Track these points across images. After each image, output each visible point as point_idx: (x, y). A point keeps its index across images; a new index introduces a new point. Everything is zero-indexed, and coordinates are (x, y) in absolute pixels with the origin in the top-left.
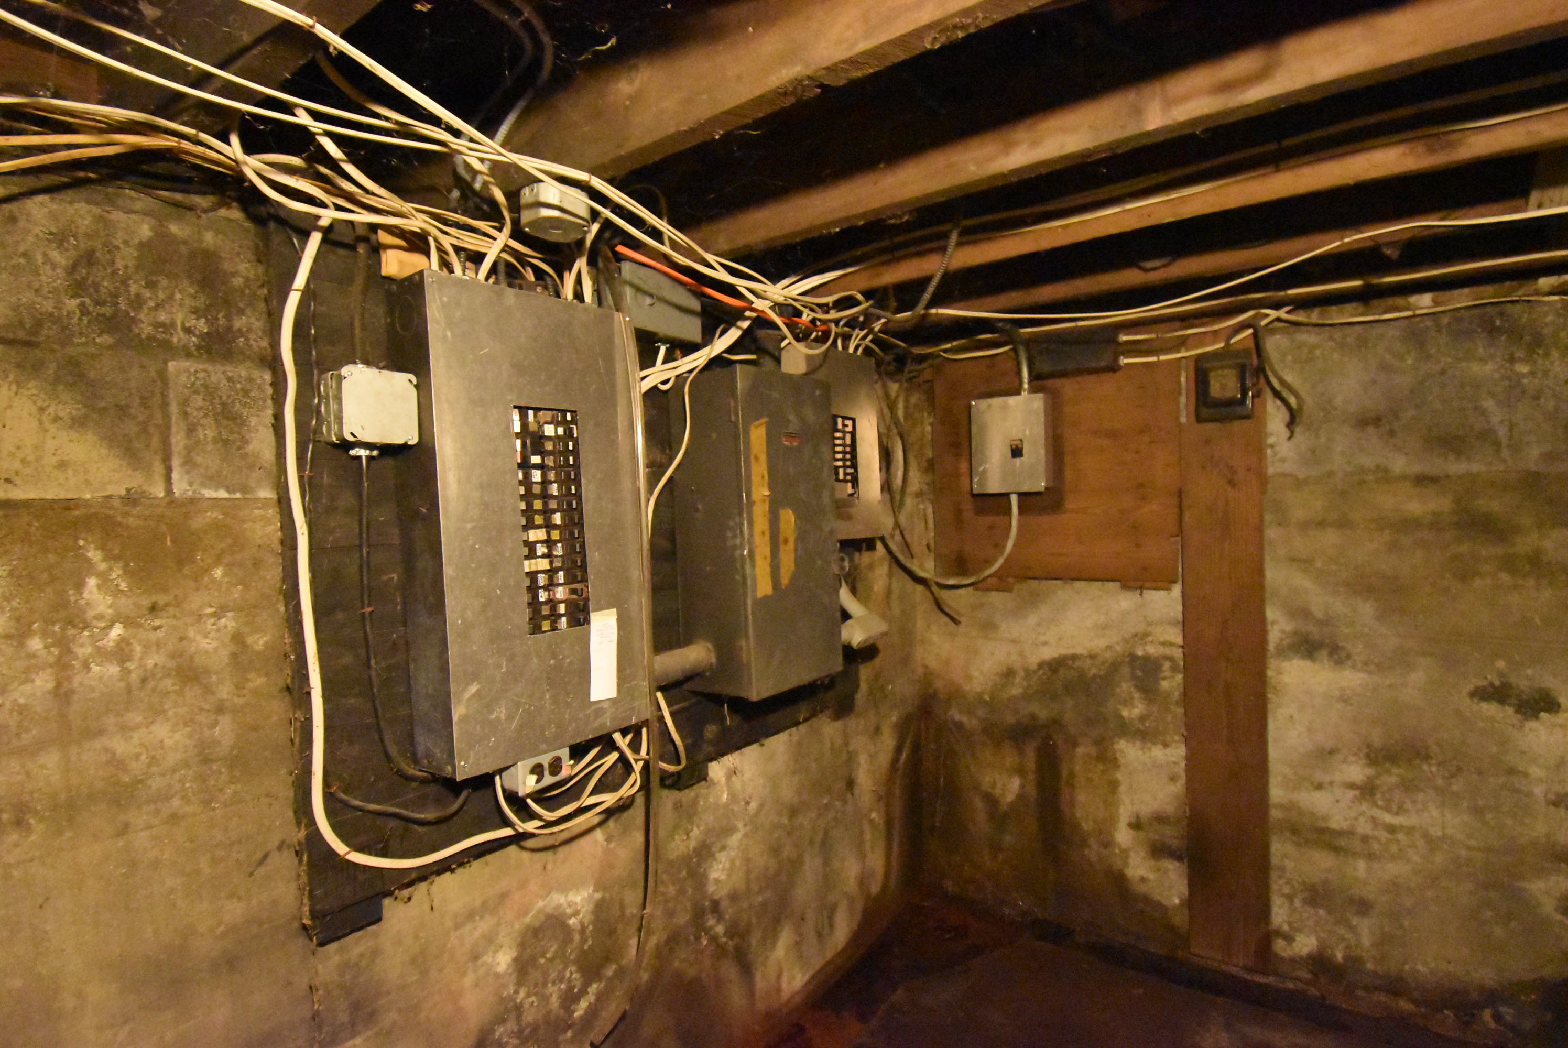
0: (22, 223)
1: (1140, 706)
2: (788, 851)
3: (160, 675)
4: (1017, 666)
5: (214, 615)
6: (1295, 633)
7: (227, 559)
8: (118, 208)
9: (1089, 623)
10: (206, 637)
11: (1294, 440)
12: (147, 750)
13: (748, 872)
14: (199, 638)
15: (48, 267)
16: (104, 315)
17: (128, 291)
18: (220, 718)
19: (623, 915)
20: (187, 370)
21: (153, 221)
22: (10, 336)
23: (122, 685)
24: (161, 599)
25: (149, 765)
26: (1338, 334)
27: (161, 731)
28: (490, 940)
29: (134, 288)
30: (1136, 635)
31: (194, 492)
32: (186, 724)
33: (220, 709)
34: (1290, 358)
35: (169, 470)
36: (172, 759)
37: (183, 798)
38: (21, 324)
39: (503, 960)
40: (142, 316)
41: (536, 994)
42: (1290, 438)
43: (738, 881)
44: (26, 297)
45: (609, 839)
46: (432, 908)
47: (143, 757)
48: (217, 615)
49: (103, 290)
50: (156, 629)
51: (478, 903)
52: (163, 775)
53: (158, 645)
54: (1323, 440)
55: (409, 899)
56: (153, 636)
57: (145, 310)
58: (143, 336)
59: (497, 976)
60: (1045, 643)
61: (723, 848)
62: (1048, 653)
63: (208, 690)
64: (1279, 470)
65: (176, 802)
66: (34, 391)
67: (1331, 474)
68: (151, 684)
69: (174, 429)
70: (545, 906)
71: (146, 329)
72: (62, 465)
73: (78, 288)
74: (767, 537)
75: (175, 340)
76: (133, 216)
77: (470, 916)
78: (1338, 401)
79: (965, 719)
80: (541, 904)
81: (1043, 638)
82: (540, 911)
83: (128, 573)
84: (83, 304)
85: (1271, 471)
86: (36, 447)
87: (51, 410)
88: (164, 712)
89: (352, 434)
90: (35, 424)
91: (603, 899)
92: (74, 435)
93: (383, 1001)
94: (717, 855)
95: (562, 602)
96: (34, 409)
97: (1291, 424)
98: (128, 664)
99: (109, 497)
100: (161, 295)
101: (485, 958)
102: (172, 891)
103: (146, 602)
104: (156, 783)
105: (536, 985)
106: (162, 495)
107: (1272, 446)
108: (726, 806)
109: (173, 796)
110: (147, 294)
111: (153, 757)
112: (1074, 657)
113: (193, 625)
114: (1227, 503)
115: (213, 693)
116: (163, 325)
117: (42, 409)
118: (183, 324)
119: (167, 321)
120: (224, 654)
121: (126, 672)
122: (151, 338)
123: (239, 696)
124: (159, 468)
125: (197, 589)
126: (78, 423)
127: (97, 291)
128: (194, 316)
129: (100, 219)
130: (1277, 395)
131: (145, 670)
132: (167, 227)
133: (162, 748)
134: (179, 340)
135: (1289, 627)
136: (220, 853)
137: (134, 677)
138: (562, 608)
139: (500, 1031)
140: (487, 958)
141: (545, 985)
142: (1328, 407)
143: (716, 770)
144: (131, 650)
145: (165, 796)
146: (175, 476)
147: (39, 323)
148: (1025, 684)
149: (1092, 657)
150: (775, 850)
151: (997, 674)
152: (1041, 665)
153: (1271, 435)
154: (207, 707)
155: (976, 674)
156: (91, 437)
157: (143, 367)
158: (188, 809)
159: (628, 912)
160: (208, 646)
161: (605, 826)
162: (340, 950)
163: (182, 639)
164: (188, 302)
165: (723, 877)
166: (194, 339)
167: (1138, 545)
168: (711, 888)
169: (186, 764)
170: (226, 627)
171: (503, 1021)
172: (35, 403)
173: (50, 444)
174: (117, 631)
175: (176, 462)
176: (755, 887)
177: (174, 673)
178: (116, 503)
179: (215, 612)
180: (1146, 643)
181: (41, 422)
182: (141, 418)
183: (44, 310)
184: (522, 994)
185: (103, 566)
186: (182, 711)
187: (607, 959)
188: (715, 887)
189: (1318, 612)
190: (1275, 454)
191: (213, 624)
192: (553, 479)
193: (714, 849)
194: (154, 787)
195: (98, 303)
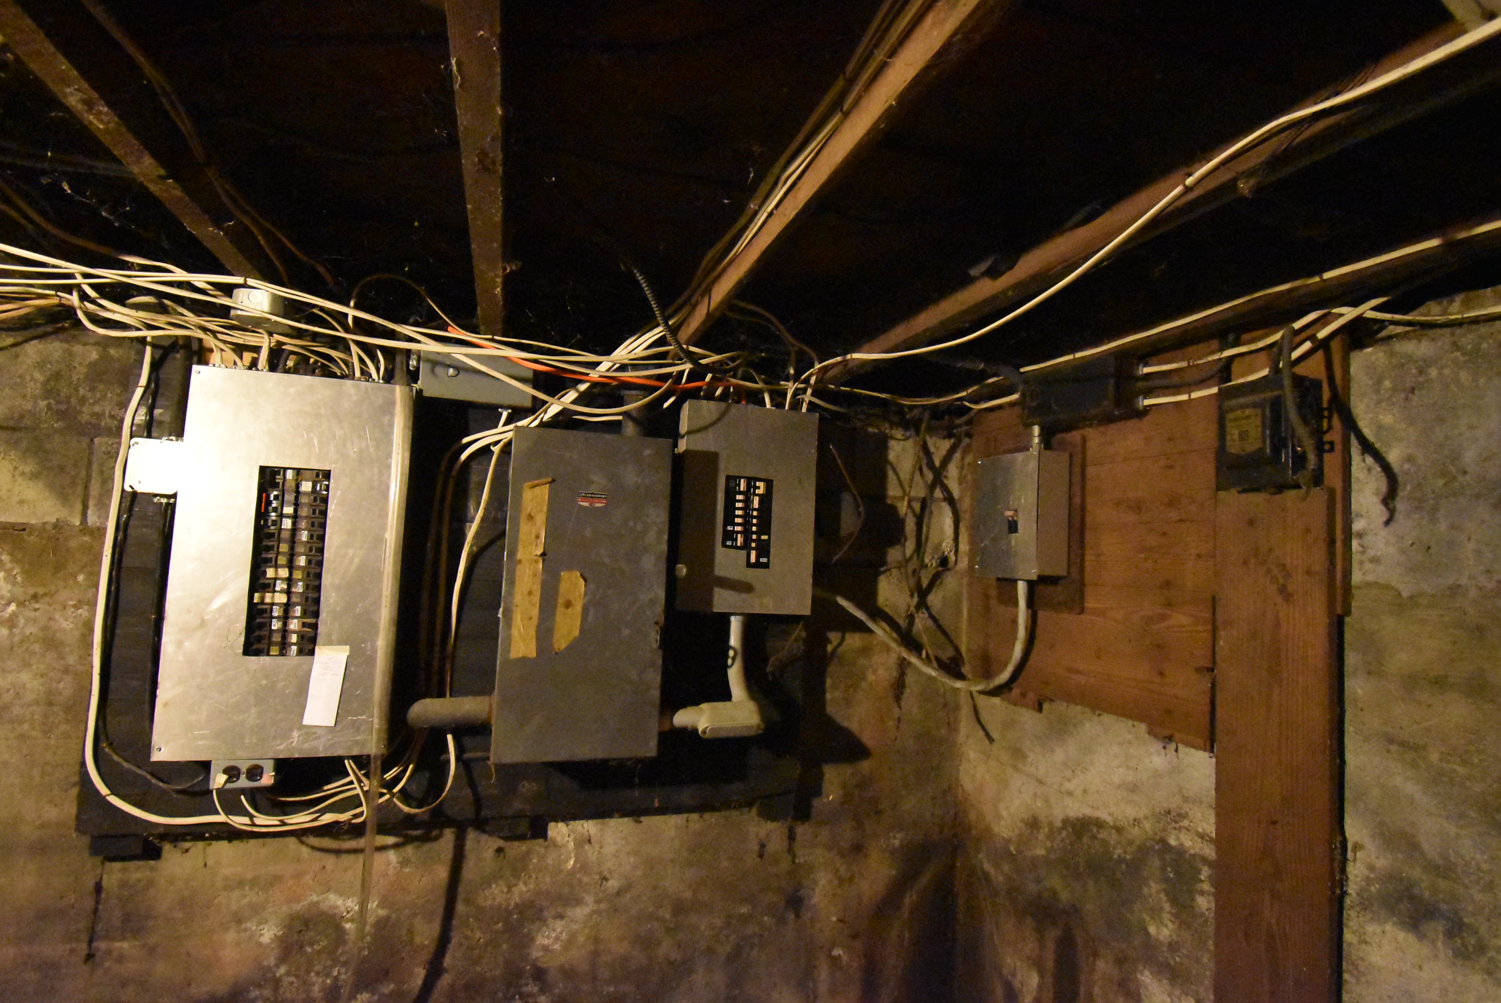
0: (20, 359)
1: (1170, 925)
2: (666, 949)
3: (32, 640)
4: (1042, 816)
5: (74, 606)
6: (1391, 877)
7: (88, 569)
8: (79, 342)
9: (1116, 780)
10: (67, 620)
11: (1393, 525)
12: (15, 688)
13: (596, 954)
14: (62, 620)
15: (32, 383)
16: (60, 410)
17: (78, 394)
18: (65, 677)
19: (411, 941)
20: (107, 443)
21: (100, 349)
22: (5, 424)
23: (8, 642)
24: (41, 591)
25: (14, 698)
26: (1467, 338)
27: (25, 677)
28: (256, 910)
29: (82, 391)
30: (1169, 812)
31: (101, 523)
32: (42, 676)
33: (66, 671)
34: (1387, 384)
35: (85, 508)
36: (29, 697)
37: (31, 724)
38: (12, 418)
39: (268, 934)
40: (84, 409)
41: (297, 976)
42: (1387, 523)
43: (578, 956)
44: (18, 401)
45: (404, 863)
46: (205, 865)
47: (11, 692)
48: (76, 607)
49: (62, 394)
50: (36, 610)
51: (249, 876)
52: (22, 706)
53: (35, 620)
54: (1443, 526)
55: (187, 851)
56: (33, 614)
57: (87, 406)
58: (83, 422)
59: (260, 944)
60: (1070, 794)
61: (561, 917)
62: (1075, 809)
63: (61, 657)
64: (1370, 578)
65: (26, 726)
66: (13, 457)
67: (1455, 590)
68: (25, 646)
69: (93, 482)
70: (318, 902)
71: (85, 418)
72: (21, 502)
73: (48, 393)
74: (536, 598)
75: (103, 423)
76: (88, 347)
77: (241, 884)
78: (1470, 456)
79: (992, 871)
80: (315, 898)
81: (1068, 786)
82: (315, 904)
83: (24, 572)
84: (49, 404)
85: (1357, 577)
86: (9, 491)
87: (21, 469)
88: (30, 665)
89: (131, 487)
90: (10, 475)
91: (388, 918)
92: (31, 484)
93: (151, 923)
94: (550, 921)
95: (294, 632)
96: (11, 468)
97: (1389, 498)
98: (15, 630)
99: (46, 523)
100: (98, 395)
101: (249, 925)
102: (13, 785)
103: (31, 591)
104: (16, 711)
105: (298, 969)
106: (78, 523)
107: (1360, 535)
108: (572, 872)
109: (25, 722)
110: (90, 395)
111: (18, 693)
112: (1100, 824)
113: (60, 611)
114: (1277, 625)
115: (63, 658)
116: (96, 414)
117: (15, 468)
118: (110, 413)
119: (100, 412)
120: (77, 634)
121: (11, 634)
122: (87, 423)
123: (81, 664)
124: (79, 506)
125: (65, 588)
126: (34, 476)
127: (59, 395)
128: (118, 408)
129: (65, 351)
130: (1368, 448)
131: (24, 636)
132: (108, 352)
133: (24, 689)
134: (106, 423)
135: (1382, 863)
136: (48, 769)
137: (17, 639)
138: (294, 638)
139: (254, 993)
140: (252, 926)
141: (308, 972)
142: (1452, 469)
143: (558, 831)
144: (18, 621)
145: (20, 721)
146: (90, 512)
147: (22, 417)
148: (1049, 844)
149: (1119, 830)
150: (646, 942)
151: (1022, 821)
152: (1066, 822)
153: (1359, 515)
154: (58, 667)
155: (1004, 813)
156: (40, 485)
157: (79, 441)
158: (34, 733)
159: (418, 940)
160: (66, 626)
161: (402, 850)
162: (123, 870)
163: (50, 619)
164: (115, 398)
165: (557, 947)
166: (116, 422)
167: (1162, 674)
168: (535, 953)
169: (37, 703)
170: (81, 615)
171: (259, 986)
172: (12, 464)
173: (17, 489)
174: (13, 607)
175: (91, 503)
176: (604, 973)
177: (41, 641)
178: (49, 527)
179: (75, 604)
180: (1180, 829)
181: (13, 476)
182: (73, 473)
183: (26, 408)
184: (282, 970)
185: (9, 566)
186: (42, 667)
187: (385, 974)
188: (541, 953)
189: (1430, 846)
190: (1364, 549)
191: (73, 612)
192: (303, 527)
193: (545, 914)
194: (15, 713)
195: (59, 403)
